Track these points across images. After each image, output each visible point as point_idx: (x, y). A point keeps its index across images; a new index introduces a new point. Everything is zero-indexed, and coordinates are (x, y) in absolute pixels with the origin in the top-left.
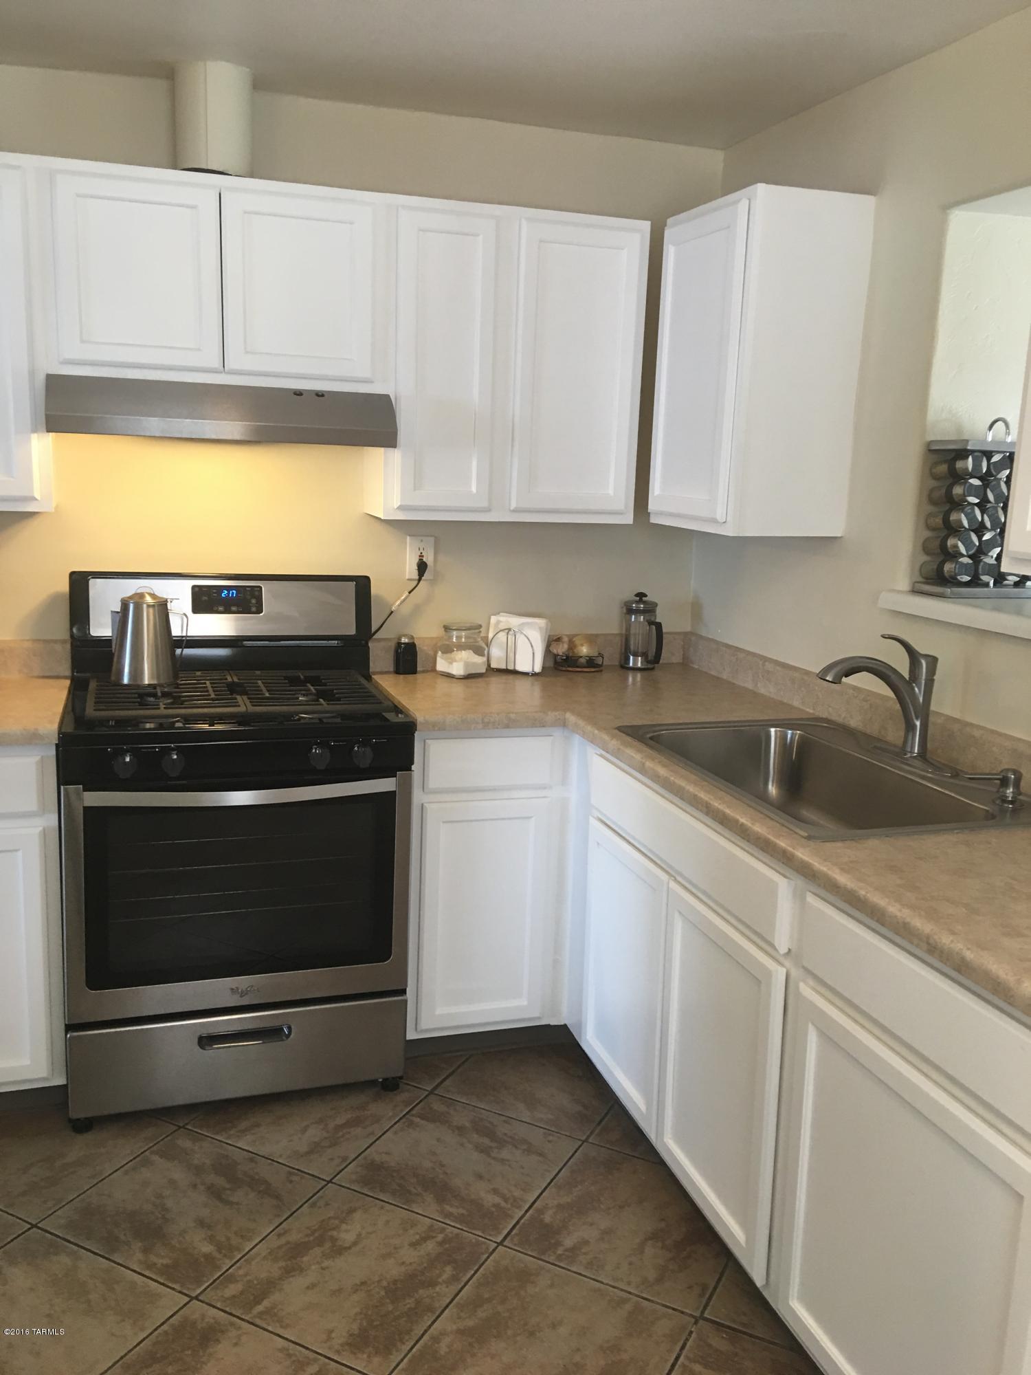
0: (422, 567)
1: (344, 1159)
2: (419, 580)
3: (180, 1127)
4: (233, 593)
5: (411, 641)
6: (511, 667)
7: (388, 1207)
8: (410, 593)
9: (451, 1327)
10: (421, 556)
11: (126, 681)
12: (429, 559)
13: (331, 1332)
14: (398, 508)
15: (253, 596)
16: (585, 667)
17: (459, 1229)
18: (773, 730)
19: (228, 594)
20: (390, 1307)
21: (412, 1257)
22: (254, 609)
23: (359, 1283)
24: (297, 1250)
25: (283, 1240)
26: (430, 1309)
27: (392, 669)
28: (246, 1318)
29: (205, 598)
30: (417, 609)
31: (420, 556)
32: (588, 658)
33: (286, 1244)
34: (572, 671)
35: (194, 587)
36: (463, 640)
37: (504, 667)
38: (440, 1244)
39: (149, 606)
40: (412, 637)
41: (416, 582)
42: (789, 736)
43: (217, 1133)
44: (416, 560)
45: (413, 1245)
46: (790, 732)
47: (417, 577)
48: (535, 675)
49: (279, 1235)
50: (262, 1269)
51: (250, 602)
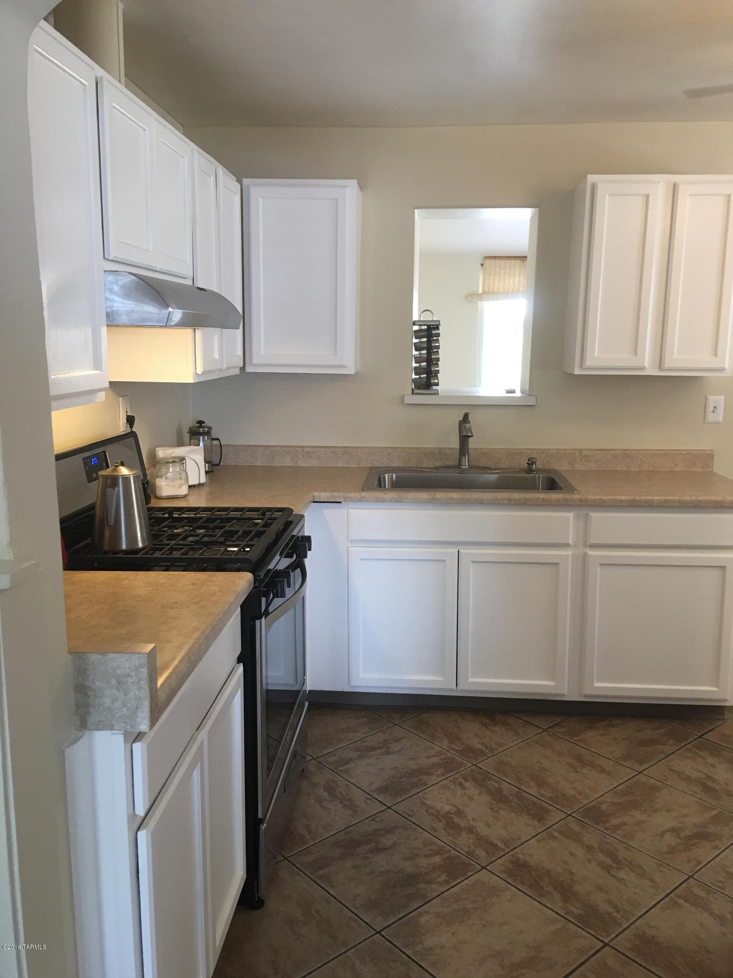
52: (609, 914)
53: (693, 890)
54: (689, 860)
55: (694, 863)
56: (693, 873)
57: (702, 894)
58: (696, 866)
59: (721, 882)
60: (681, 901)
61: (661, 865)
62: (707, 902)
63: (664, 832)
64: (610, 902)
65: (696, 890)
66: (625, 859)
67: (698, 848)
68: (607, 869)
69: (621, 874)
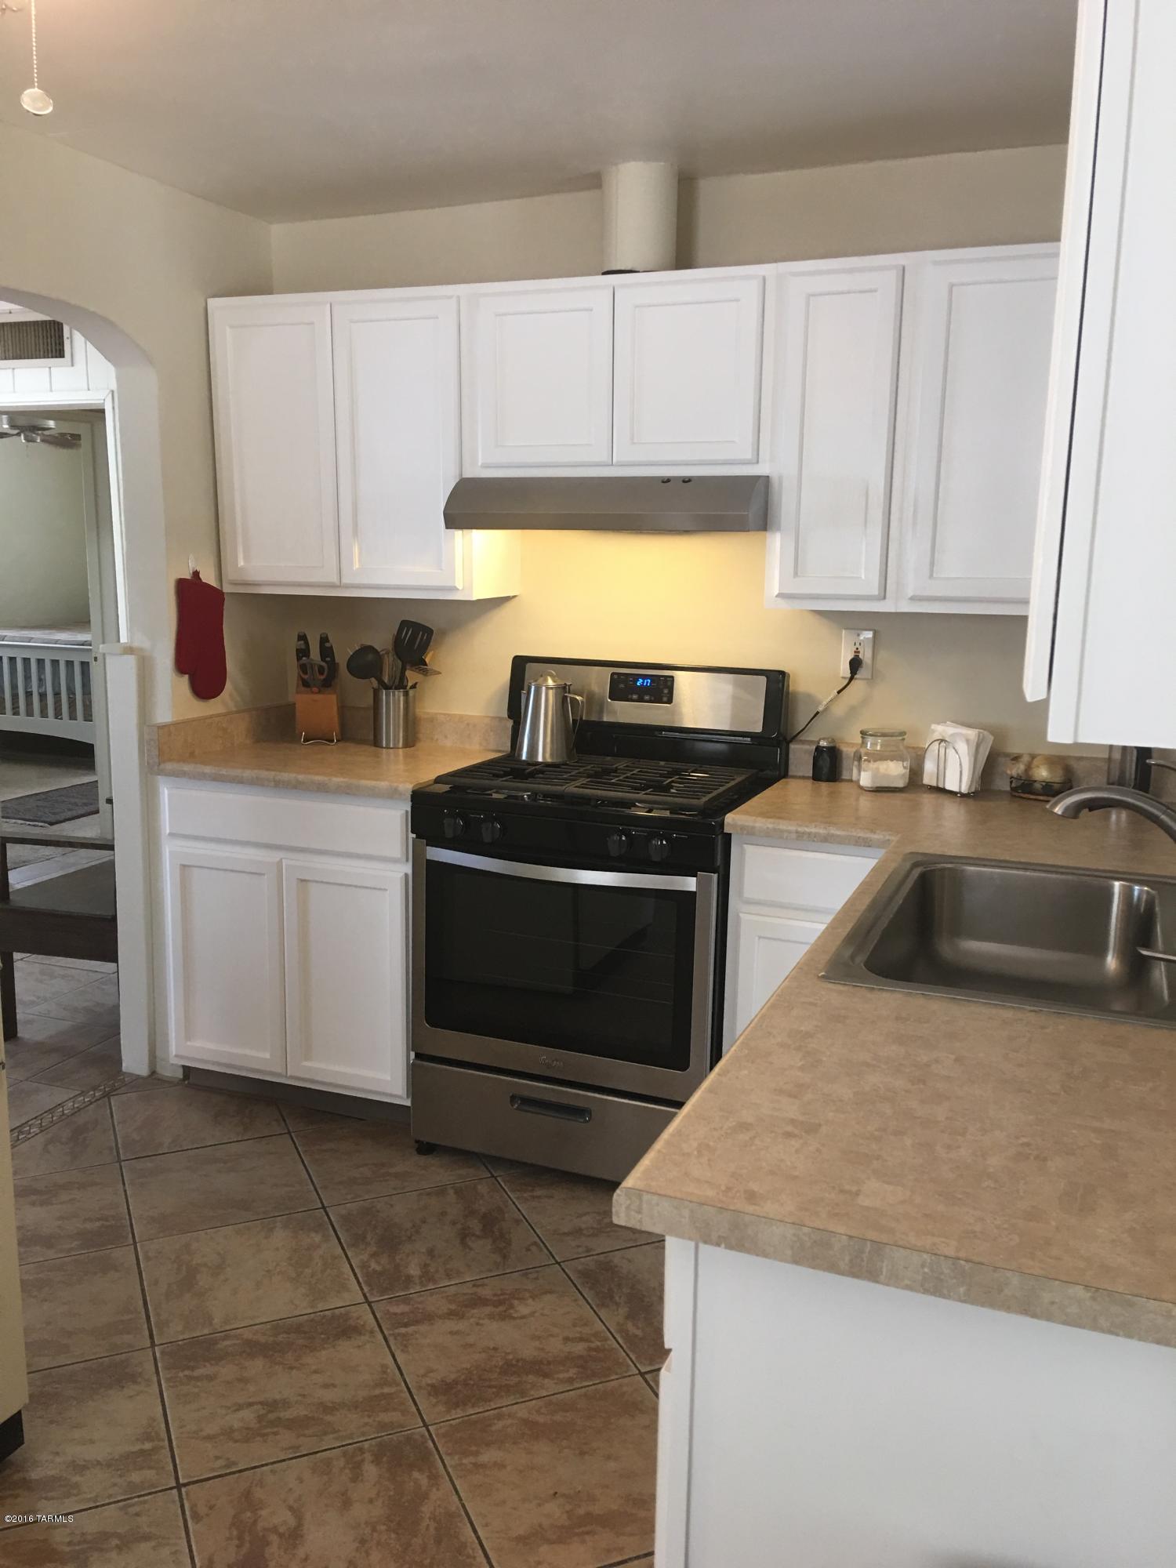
0: (855, 664)
1: (588, 1250)
2: (851, 679)
3: (493, 1176)
4: (647, 682)
5: (831, 745)
6: (941, 786)
7: (582, 1302)
8: (839, 692)
9: (520, 1415)
10: (857, 652)
11: (524, 757)
12: (866, 656)
13: (432, 1371)
14: (777, 596)
15: (667, 687)
16: (1040, 795)
17: (619, 1343)
18: (1117, 884)
19: (643, 683)
20: (496, 1375)
21: (556, 1347)
22: (665, 699)
23: (491, 1347)
24: (478, 1301)
25: (475, 1289)
26: (523, 1393)
27: (810, 774)
28: (385, 1332)
29: (622, 686)
30: (853, 711)
31: (855, 652)
32: (1044, 784)
33: (472, 1294)
34: (1024, 798)
35: (613, 674)
36: (879, 748)
37: (934, 784)
38: (590, 1349)
39: (548, 688)
40: (833, 740)
41: (847, 681)
42: (1136, 893)
43: (513, 1191)
44: (850, 656)
45: (567, 1339)
46: (1137, 888)
47: (849, 675)
48: (963, 795)
49: (474, 1286)
50: (435, 1303)
51: (662, 692)
52: (193, 1369)
53: (153, 1472)
54: (211, 1508)
55: (202, 1510)
56: (184, 1496)
57: (136, 1477)
58: (193, 1507)
59: (137, 1515)
60: (147, 1446)
61: (228, 1466)
62: (119, 1473)
63: (299, 1518)
64: (210, 1378)
65: (149, 1474)
66: (275, 1434)
67: (229, 1539)
68: (272, 1405)
69: (248, 1415)
